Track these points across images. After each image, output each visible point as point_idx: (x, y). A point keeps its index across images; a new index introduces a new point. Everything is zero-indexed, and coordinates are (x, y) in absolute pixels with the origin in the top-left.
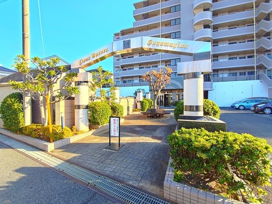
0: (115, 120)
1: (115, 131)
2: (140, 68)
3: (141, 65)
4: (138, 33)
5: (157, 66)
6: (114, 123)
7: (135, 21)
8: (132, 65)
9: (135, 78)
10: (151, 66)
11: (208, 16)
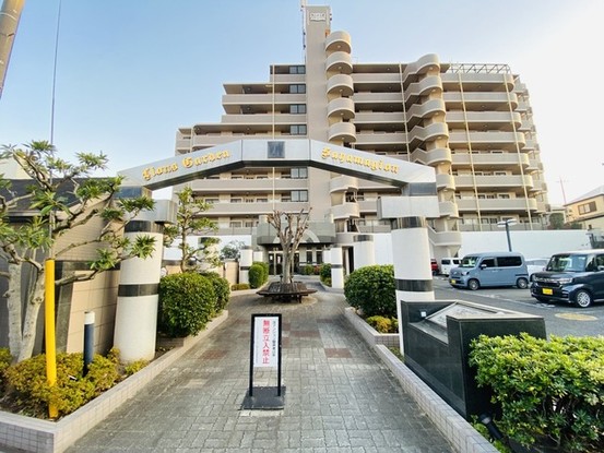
0: (266, 323)
1: (266, 352)
2: (232, 200)
3: (234, 195)
4: (230, 135)
5: (266, 200)
6: (266, 330)
7: (225, 113)
8: (217, 194)
9: (220, 220)
10: (256, 198)
11: (349, 129)
